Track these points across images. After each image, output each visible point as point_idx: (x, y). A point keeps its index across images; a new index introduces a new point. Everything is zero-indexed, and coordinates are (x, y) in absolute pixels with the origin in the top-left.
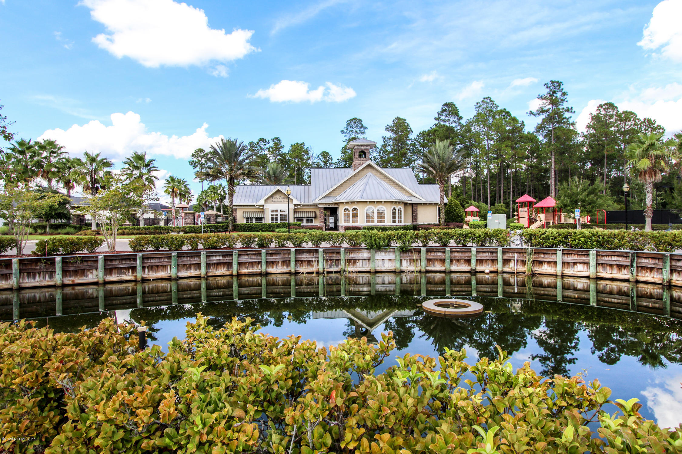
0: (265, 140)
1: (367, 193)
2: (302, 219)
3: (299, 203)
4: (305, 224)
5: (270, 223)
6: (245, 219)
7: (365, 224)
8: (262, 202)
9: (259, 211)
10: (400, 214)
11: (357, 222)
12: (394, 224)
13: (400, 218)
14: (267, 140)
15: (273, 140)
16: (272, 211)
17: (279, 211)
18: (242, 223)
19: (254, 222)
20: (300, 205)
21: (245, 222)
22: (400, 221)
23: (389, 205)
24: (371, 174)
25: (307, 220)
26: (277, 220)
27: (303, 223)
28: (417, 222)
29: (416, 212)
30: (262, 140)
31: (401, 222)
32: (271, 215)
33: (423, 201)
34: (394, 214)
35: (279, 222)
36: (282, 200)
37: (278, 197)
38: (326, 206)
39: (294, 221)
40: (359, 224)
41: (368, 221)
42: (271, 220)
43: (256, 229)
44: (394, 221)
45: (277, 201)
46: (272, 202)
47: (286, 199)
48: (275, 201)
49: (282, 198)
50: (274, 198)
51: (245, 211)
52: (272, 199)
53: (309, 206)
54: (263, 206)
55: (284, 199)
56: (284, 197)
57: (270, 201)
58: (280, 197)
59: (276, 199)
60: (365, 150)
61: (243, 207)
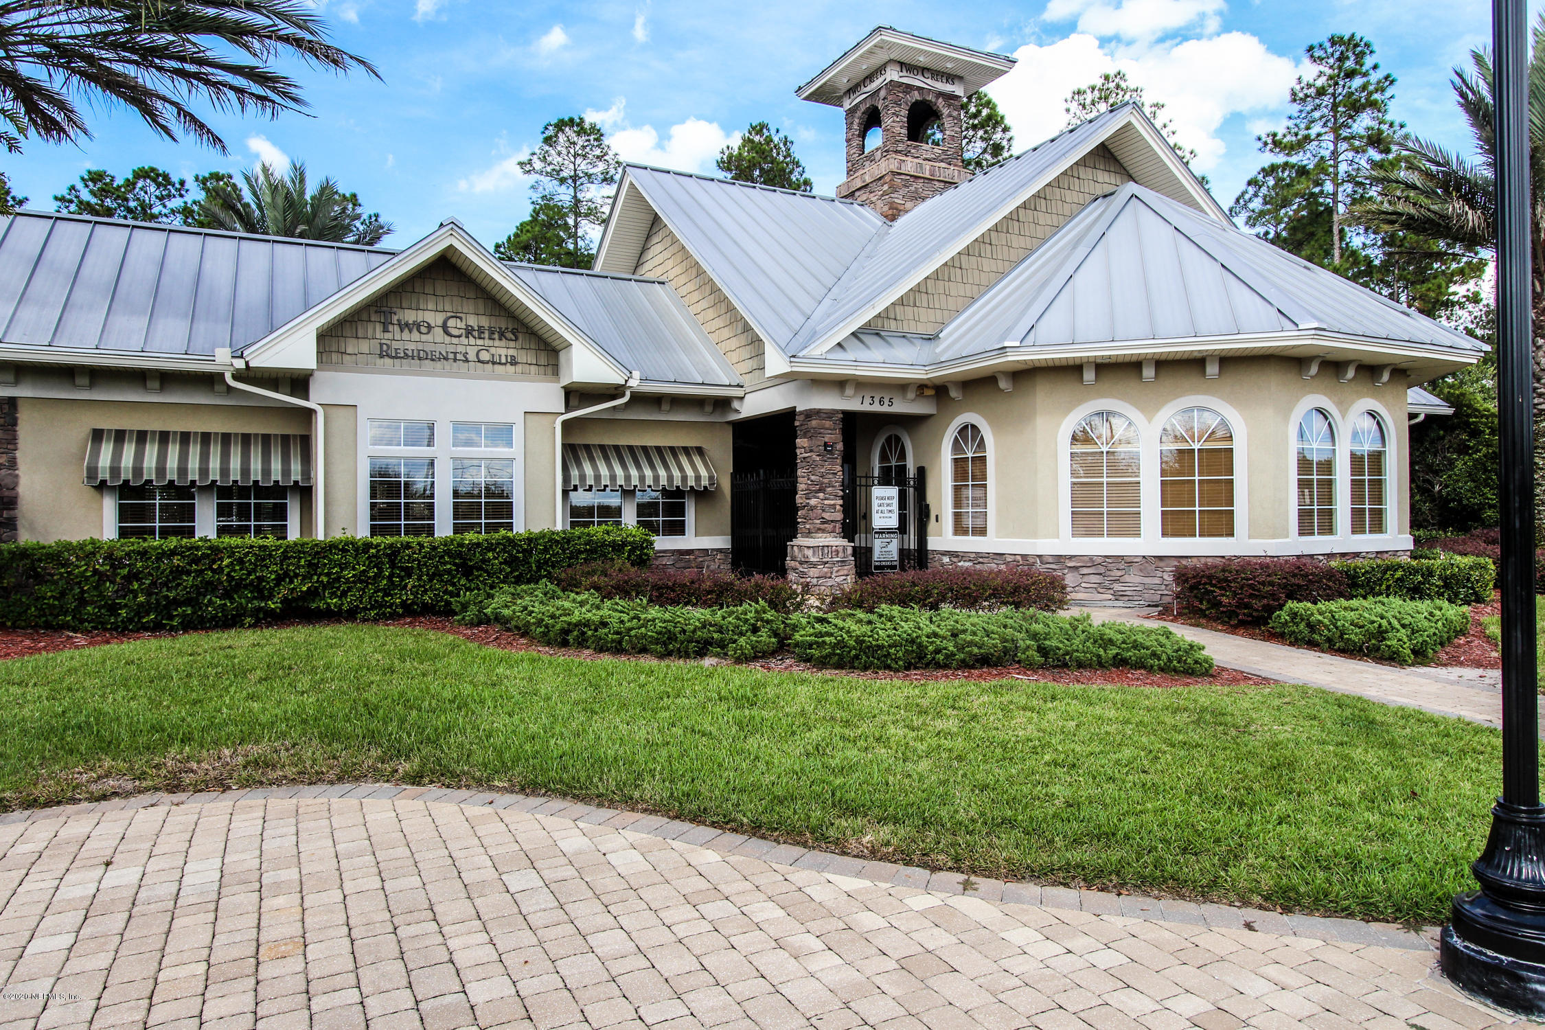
3: (612, 376)
5: (362, 532)
6: (109, 506)
8: (289, 351)
9: (275, 428)
12: (1317, 544)
14: (175, 179)
15: (202, 182)
16: (384, 432)
17: (443, 434)
18: (76, 535)
19: (206, 524)
20: (613, 392)
32: (378, 466)
35: (443, 526)
36: (470, 347)
37: (435, 319)
38: (854, 404)
42: (377, 512)
43: (246, 600)
45: (428, 348)
46: (385, 353)
47: (503, 343)
48: (411, 346)
49: (469, 331)
50: (403, 326)
51: (109, 423)
52: (379, 334)
53: (709, 409)
54: (299, 382)
55: (487, 342)
56: (485, 322)
57: (364, 346)
58: (451, 323)
59: (415, 335)
60: (940, 100)
61: (92, 386)
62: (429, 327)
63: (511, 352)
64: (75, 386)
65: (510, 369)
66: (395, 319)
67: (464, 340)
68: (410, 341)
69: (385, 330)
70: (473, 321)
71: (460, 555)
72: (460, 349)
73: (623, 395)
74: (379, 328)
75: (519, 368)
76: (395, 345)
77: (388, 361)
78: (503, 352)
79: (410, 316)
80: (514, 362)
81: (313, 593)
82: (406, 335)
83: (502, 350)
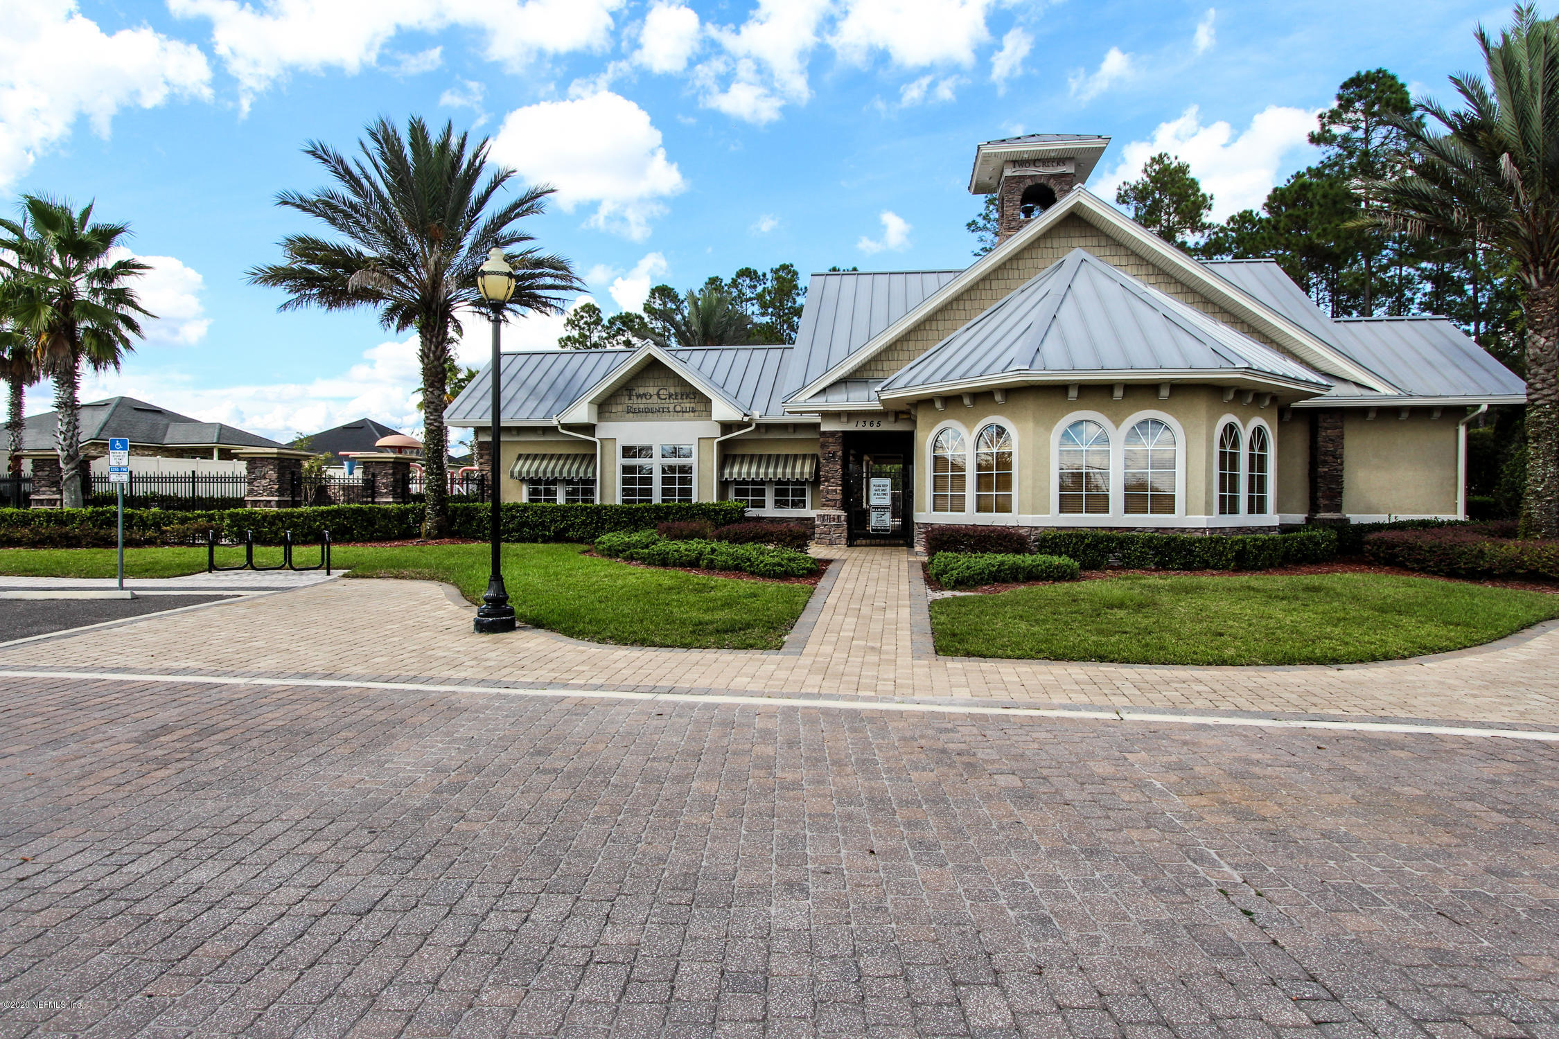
0: (755, 272)
1: (1063, 339)
2: (755, 490)
4: (770, 510)
5: (620, 501)
6: (525, 489)
7: (1053, 518)
8: (581, 413)
9: (581, 451)
10: (1258, 463)
11: (1004, 507)
12: (1229, 521)
13: (1257, 483)
16: (628, 451)
17: (656, 452)
18: (516, 501)
19: (561, 498)
20: (745, 425)
21: (524, 497)
22: (1257, 505)
23: (1200, 407)
24: (1084, 254)
25: (778, 493)
26: (649, 492)
27: (761, 505)
28: (1338, 508)
29: (1338, 457)
30: (746, 273)
31: (1262, 509)
32: (626, 469)
33: (1384, 394)
34: (1228, 461)
35: (657, 499)
36: (671, 404)
37: (653, 391)
38: (851, 427)
39: (722, 494)
40: (1019, 518)
41: (1066, 504)
42: (626, 492)
44: (1228, 505)
45: (650, 406)
46: (630, 411)
47: (688, 400)
48: (642, 406)
49: (670, 396)
50: (639, 396)
51: (525, 451)
52: (627, 401)
53: (791, 430)
54: (589, 429)
55: (681, 401)
56: (678, 390)
57: (620, 408)
58: (661, 392)
59: (644, 400)
60: (1052, 181)
61: (518, 434)
62: (651, 396)
63: (692, 405)
64: (513, 435)
65: (692, 414)
66: (634, 393)
67: (668, 401)
68: (641, 404)
69: (630, 399)
70: (672, 390)
71: (630, 514)
72: (666, 406)
73: (751, 426)
74: (627, 398)
75: (696, 414)
76: (635, 406)
77: (631, 415)
78: (688, 405)
79: (641, 391)
80: (694, 411)
81: (566, 530)
82: (639, 401)
83: (687, 405)
